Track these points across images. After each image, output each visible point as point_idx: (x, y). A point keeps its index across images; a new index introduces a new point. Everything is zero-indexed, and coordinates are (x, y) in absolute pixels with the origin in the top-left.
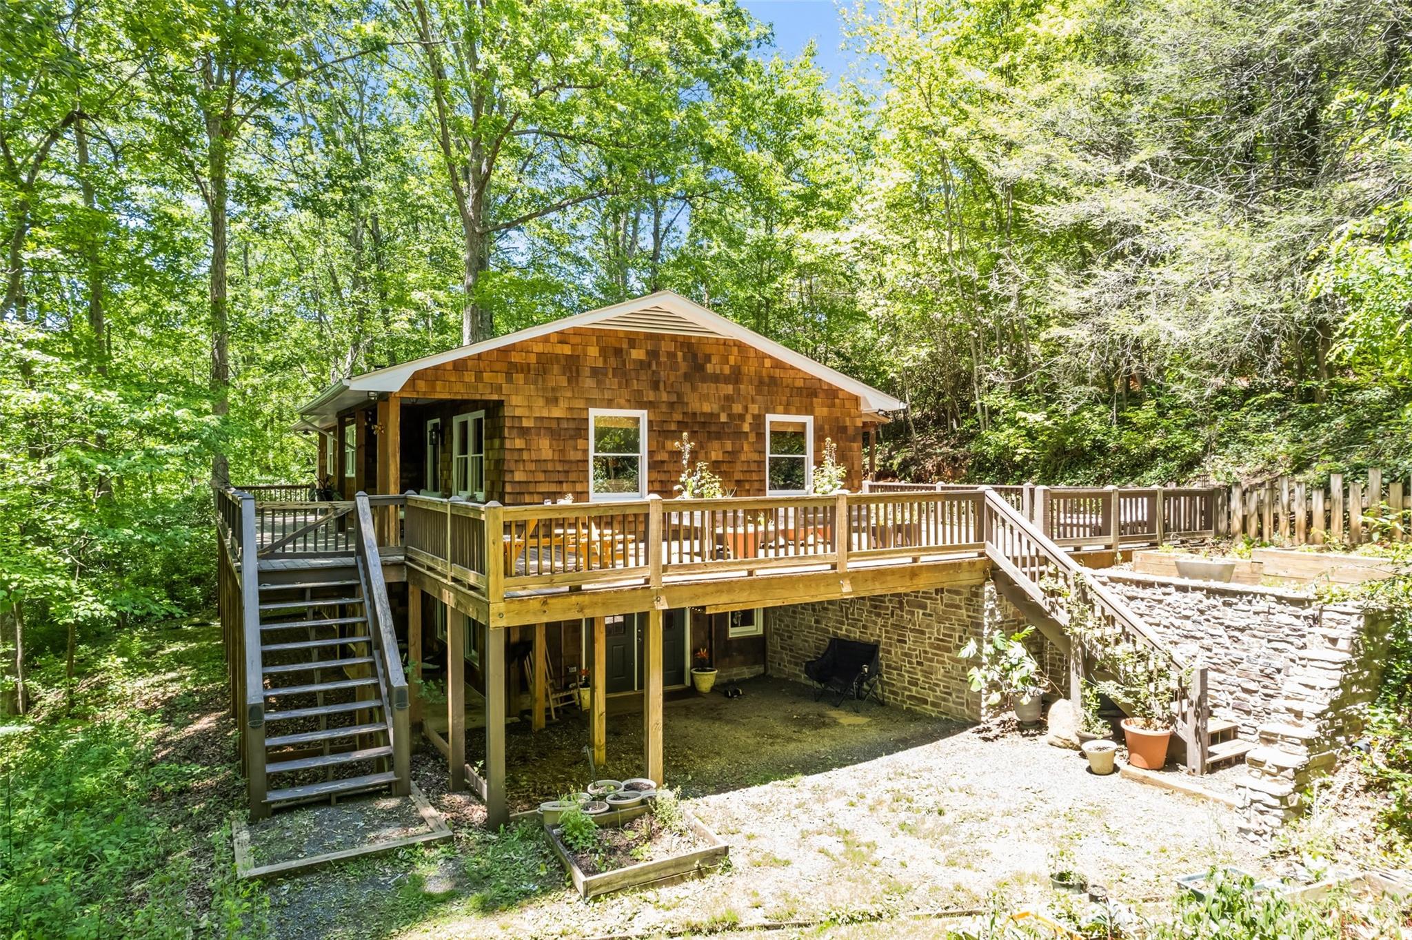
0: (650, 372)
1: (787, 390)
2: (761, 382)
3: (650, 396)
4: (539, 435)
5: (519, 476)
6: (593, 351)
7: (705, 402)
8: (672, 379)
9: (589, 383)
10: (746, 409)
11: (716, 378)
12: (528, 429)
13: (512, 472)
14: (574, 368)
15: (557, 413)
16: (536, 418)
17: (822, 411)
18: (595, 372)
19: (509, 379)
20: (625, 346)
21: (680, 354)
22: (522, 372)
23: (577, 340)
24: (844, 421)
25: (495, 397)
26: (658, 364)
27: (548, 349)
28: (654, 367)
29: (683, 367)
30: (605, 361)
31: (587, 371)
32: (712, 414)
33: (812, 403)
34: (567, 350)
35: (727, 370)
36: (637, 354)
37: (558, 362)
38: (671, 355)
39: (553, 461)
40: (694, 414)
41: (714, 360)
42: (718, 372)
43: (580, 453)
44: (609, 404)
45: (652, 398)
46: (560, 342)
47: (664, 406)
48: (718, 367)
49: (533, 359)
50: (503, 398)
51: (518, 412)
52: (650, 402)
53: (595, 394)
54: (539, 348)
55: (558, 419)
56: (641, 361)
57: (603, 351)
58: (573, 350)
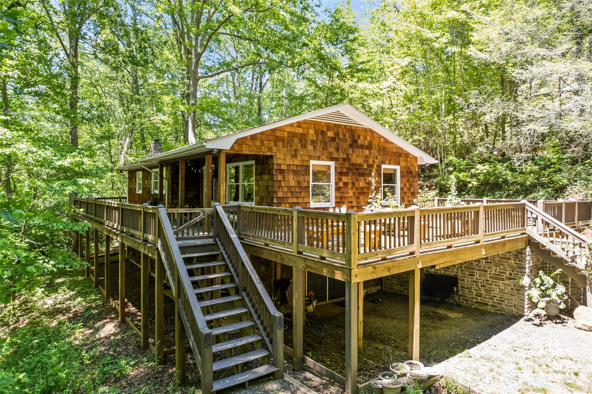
0: (335, 143)
1: (390, 154)
2: (380, 149)
3: (335, 155)
4: (288, 173)
5: (280, 194)
6: (311, 132)
7: (357, 158)
8: (345, 146)
9: (310, 147)
10: (374, 162)
11: (362, 147)
12: (284, 170)
13: (276, 192)
14: (304, 140)
15: (296, 162)
16: (287, 165)
17: (403, 164)
18: (313, 142)
19: (276, 145)
20: (325, 130)
21: (347, 134)
22: (281, 141)
23: (305, 126)
24: (411, 169)
25: (269, 154)
26: (339, 139)
27: (292, 130)
28: (337, 141)
29: (349, 141)
30: (317, 137)
31: (309, 142)
32: (360, 164)
33: (399, 160)
34: (300, 131)
35: (366, 144)
36: (330, 134)
37: (297, 137)
38: (344, 135)
39: (295, 187)
40: (353, 164)
41: (362, 138)
42: (363, 144)
43: (306, 183)
44: (319, 158)
45: (336, 156)
46: (298, 127)
47: (341, 160)
48: (363, 141)
49: (286, 135)
50: (273, 154)
51: (279, 162)
52: (336, 158)
53: (313, 154)
54: (288, 129)
55: (297, 165)
56: (332, 138)
57: (316, 132)
58: (303, 131)
